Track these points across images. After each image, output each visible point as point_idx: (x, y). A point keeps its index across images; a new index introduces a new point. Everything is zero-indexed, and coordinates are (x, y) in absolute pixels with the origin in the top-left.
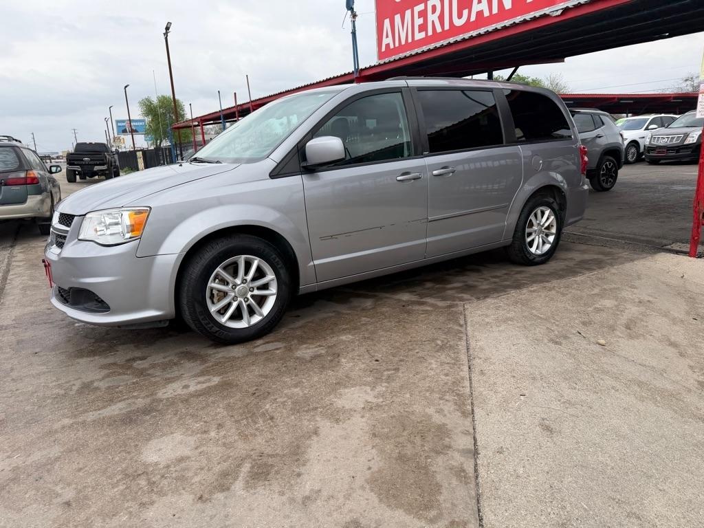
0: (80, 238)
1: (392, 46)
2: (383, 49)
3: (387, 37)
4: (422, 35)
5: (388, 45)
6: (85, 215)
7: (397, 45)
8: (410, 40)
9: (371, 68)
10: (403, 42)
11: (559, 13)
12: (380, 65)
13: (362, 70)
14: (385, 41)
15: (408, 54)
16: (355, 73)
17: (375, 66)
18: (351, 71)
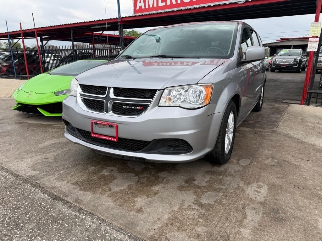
0: (159, 105)
1: (143, 7)
2: (138, 8)
3: (140, 2)
4: (164, 4)
5: (140, 7)
6: (164, 89)
7: (147, 7)
8: (155, 5)
9: (129, 17)
10: (151, 6)
11: (242, 2)
12: (136, 16)
13: (123, 17)
14: (139, 5)
15: (155, 12)
16: (119, 19)
17: (132, 16)
18: (115, 18)
